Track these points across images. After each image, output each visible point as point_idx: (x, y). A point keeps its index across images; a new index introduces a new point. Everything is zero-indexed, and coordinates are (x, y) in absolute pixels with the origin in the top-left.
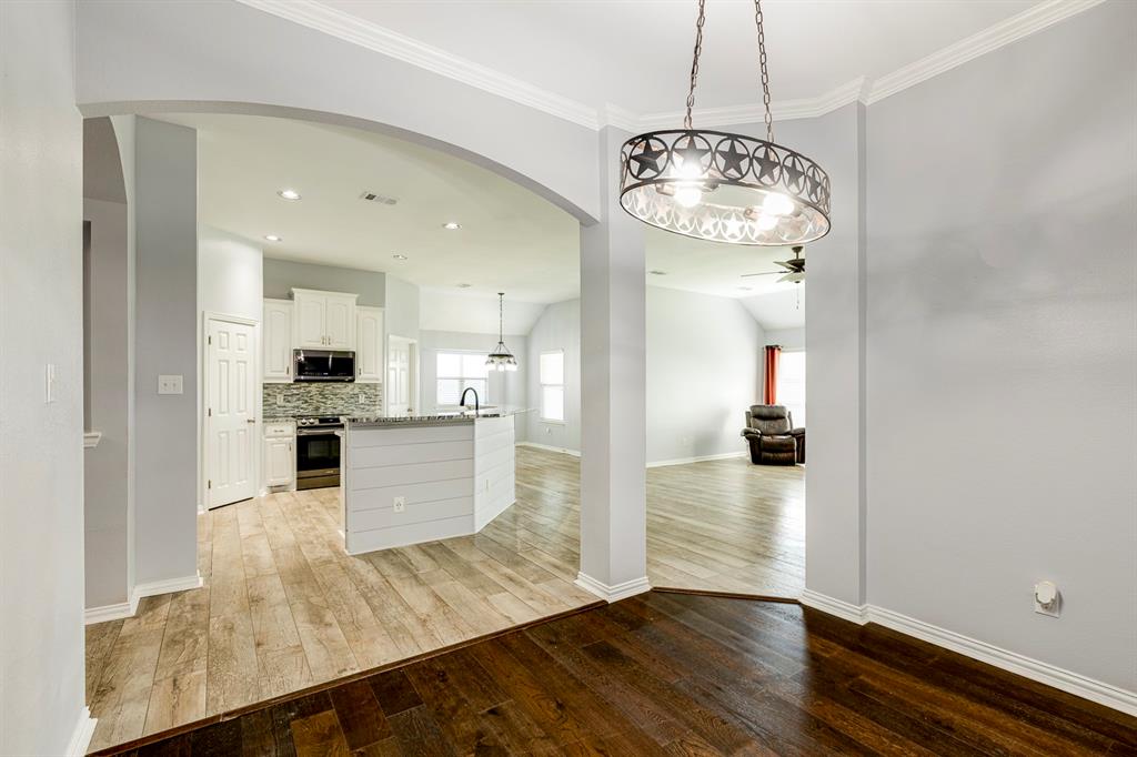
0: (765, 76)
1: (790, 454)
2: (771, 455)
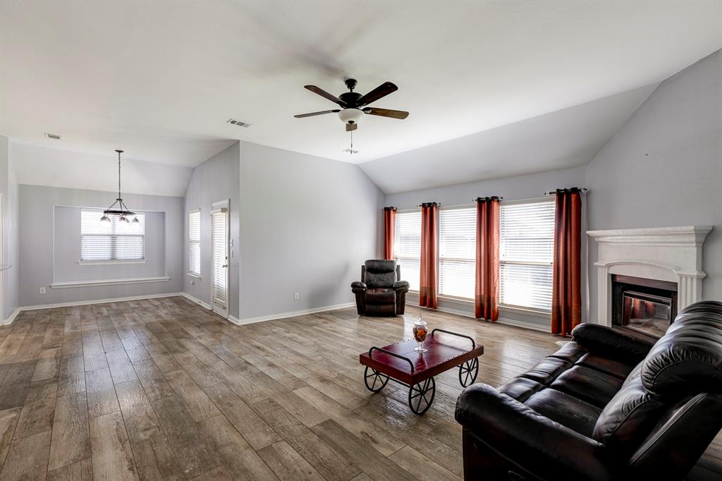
1: (391, 306)
2: (374, 307)
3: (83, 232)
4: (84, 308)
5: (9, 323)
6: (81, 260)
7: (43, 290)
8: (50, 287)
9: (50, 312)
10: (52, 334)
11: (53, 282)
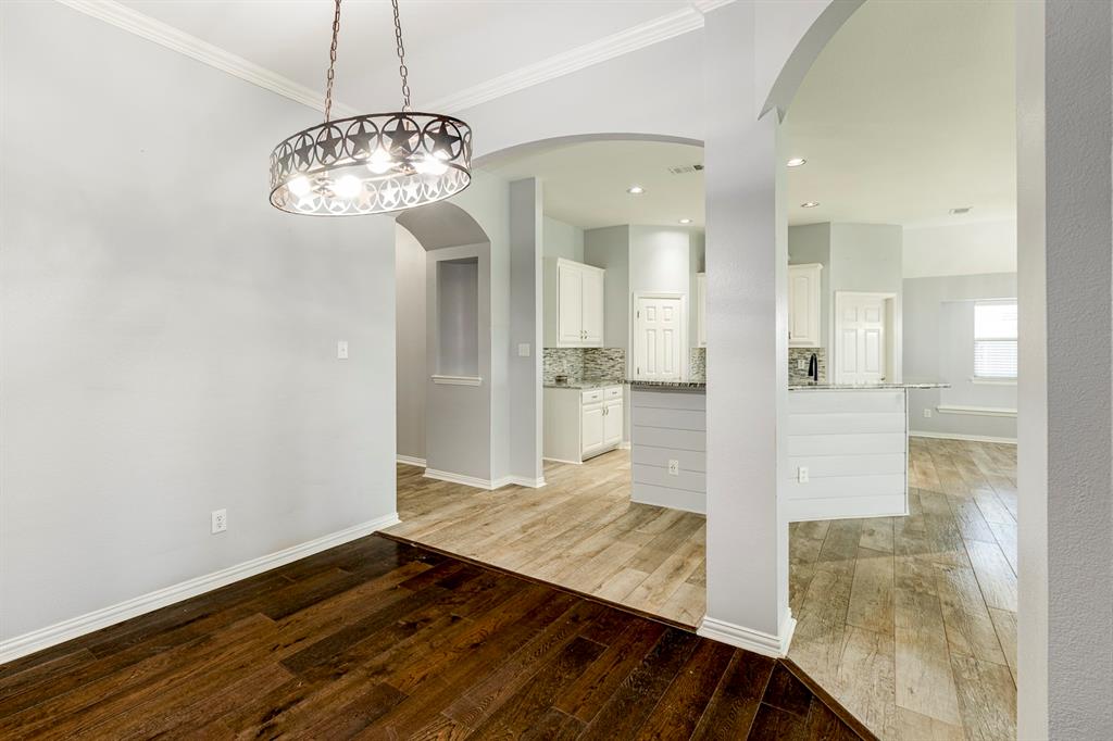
0: (400, 49)
3: (977, 336)
6: (975, 376)
7: (928, 413)
8: (937, 409)
11: (939, 404)
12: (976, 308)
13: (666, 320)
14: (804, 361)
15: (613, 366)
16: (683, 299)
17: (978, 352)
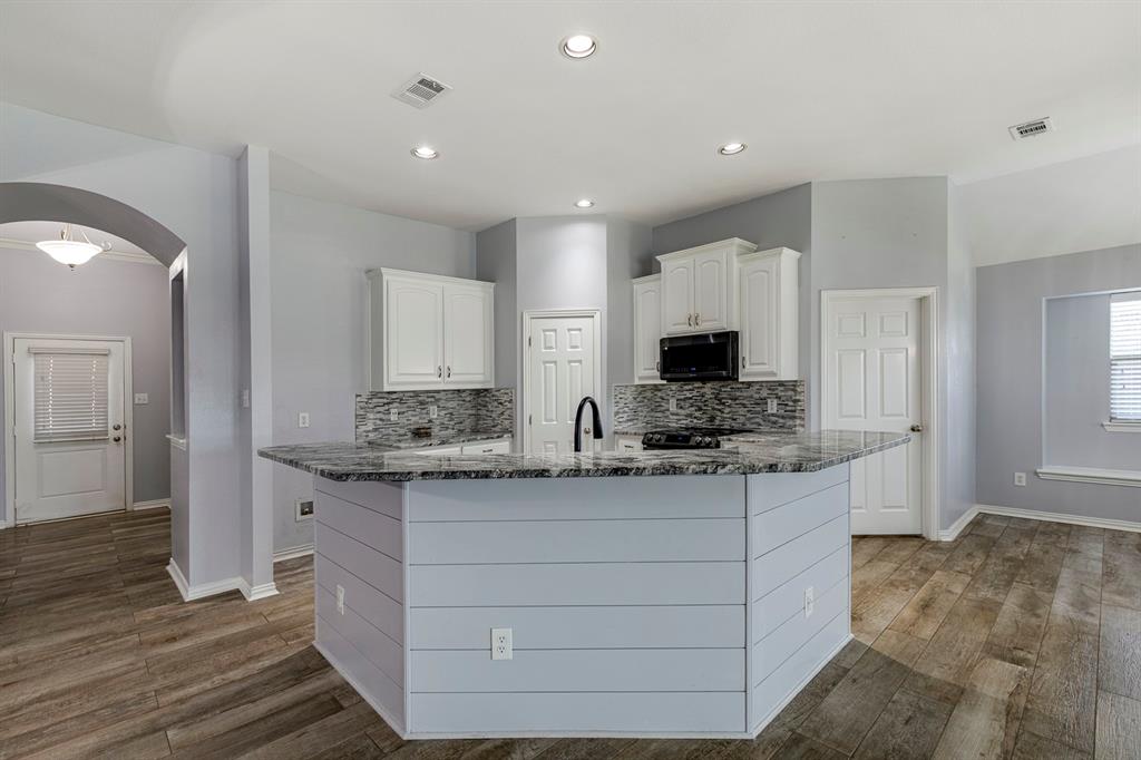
3: (1114, 352)
4: (1116, 538)
5: (950, 539)
6: (1112, 418)
7: (1021, 479)
8: (1036, 473)
9: (1032, 530)
10: (1021, 606)
11: (1041, 466)
12: (1113, 305)
13: (572, 347)
14: (775, 401)
15: (502, 414)
16: (597, 316)
17: (1117, 379)
